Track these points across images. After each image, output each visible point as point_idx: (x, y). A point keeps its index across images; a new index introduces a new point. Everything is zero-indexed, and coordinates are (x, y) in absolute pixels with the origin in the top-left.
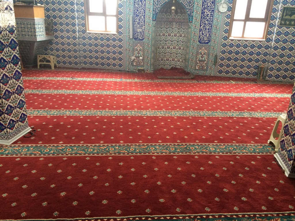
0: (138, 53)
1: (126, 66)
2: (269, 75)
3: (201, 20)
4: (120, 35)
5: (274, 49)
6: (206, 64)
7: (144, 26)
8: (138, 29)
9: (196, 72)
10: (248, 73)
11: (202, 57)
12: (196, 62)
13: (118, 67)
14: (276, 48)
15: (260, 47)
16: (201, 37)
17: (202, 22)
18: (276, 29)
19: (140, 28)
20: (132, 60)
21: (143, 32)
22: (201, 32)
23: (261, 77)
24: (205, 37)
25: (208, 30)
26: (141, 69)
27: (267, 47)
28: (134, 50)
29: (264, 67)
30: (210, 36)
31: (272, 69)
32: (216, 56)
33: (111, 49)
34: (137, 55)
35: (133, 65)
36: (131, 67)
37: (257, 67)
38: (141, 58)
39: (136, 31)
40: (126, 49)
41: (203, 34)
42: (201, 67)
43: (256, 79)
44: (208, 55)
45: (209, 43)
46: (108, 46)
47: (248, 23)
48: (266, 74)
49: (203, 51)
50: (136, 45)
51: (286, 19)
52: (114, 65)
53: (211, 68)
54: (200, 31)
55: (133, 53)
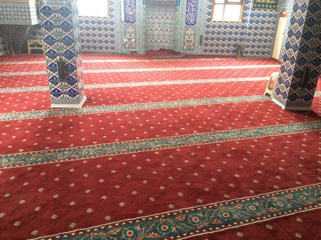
0: (130, 35)
1: (119, 49)
2: (246, 51)
3: (187, 3)
4: (112, 18)
5: (249, 29)
6: (193, 44)
7: (135, 9)
8: (129, 12)
9: (184, 51)
10: (228, 51)
11: (189, 38)
12: (184, 43)
13: (111, 49)
14: (250, 28)
15: (237, 27)
16: (188, 19)
17: (189, 5)
18: (250, 12)
19: (131, 11)
20: (124, 43)
21: (134, 14)
22: (188, 15)
23: (240, 54)
24: (191, 19)
25: (194, 12)
26: (134, 51)
27: (243, 27)
28: (125, 33)
29: (241, 44)
30: (196, 18)
31: (248, 46)
32: (201, 37)
33: (103, 32)
34: (129, 37)
35: (126, 48)
36: (124, 49)
37: (235, 45)
38: (133, 40)
39: (127, 14)
40: (118, 32)
41: (189, 16)
42: (189, 47)
43: (235, 56)
44: (195, 35)
45: (195, 24)
46: (100, 29)
47: (227, 6)
48: (244, 51)
49: (190, 32)
50: (128, 28)
51: (258, 2)
52: (107, 48)
53: (197, 48)
54: (186, 14)
55: (125, 35)
